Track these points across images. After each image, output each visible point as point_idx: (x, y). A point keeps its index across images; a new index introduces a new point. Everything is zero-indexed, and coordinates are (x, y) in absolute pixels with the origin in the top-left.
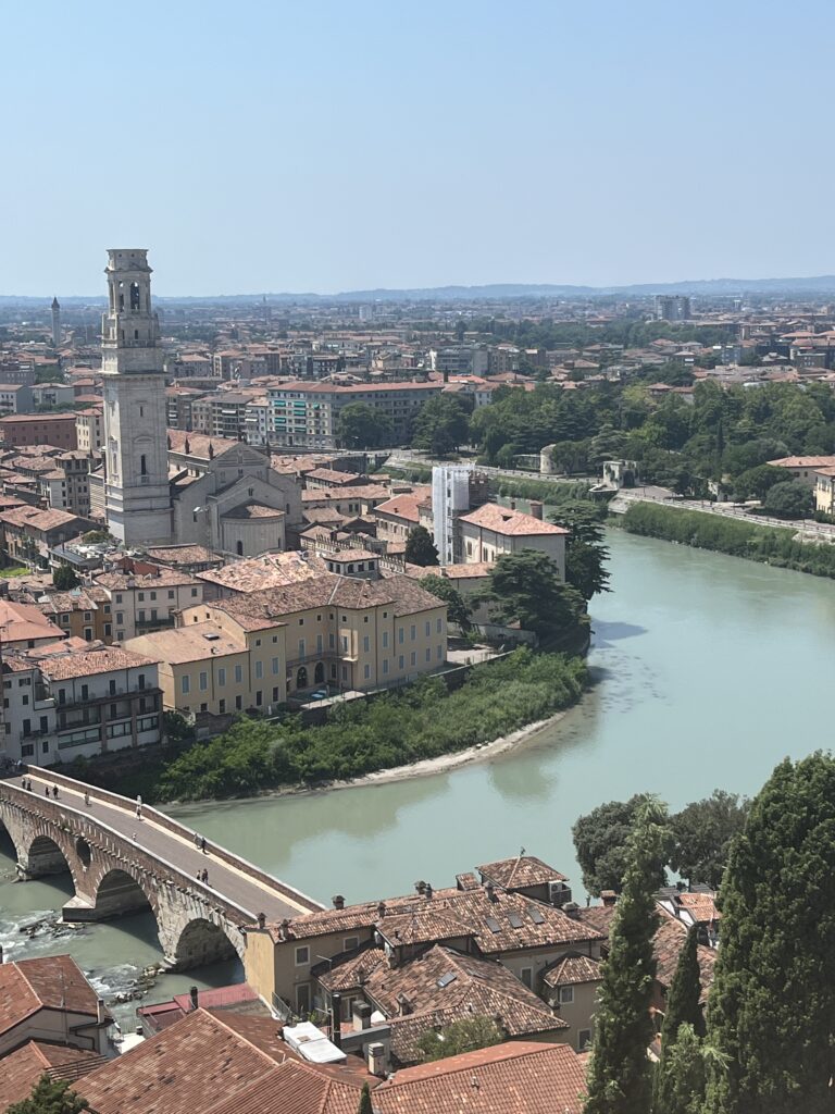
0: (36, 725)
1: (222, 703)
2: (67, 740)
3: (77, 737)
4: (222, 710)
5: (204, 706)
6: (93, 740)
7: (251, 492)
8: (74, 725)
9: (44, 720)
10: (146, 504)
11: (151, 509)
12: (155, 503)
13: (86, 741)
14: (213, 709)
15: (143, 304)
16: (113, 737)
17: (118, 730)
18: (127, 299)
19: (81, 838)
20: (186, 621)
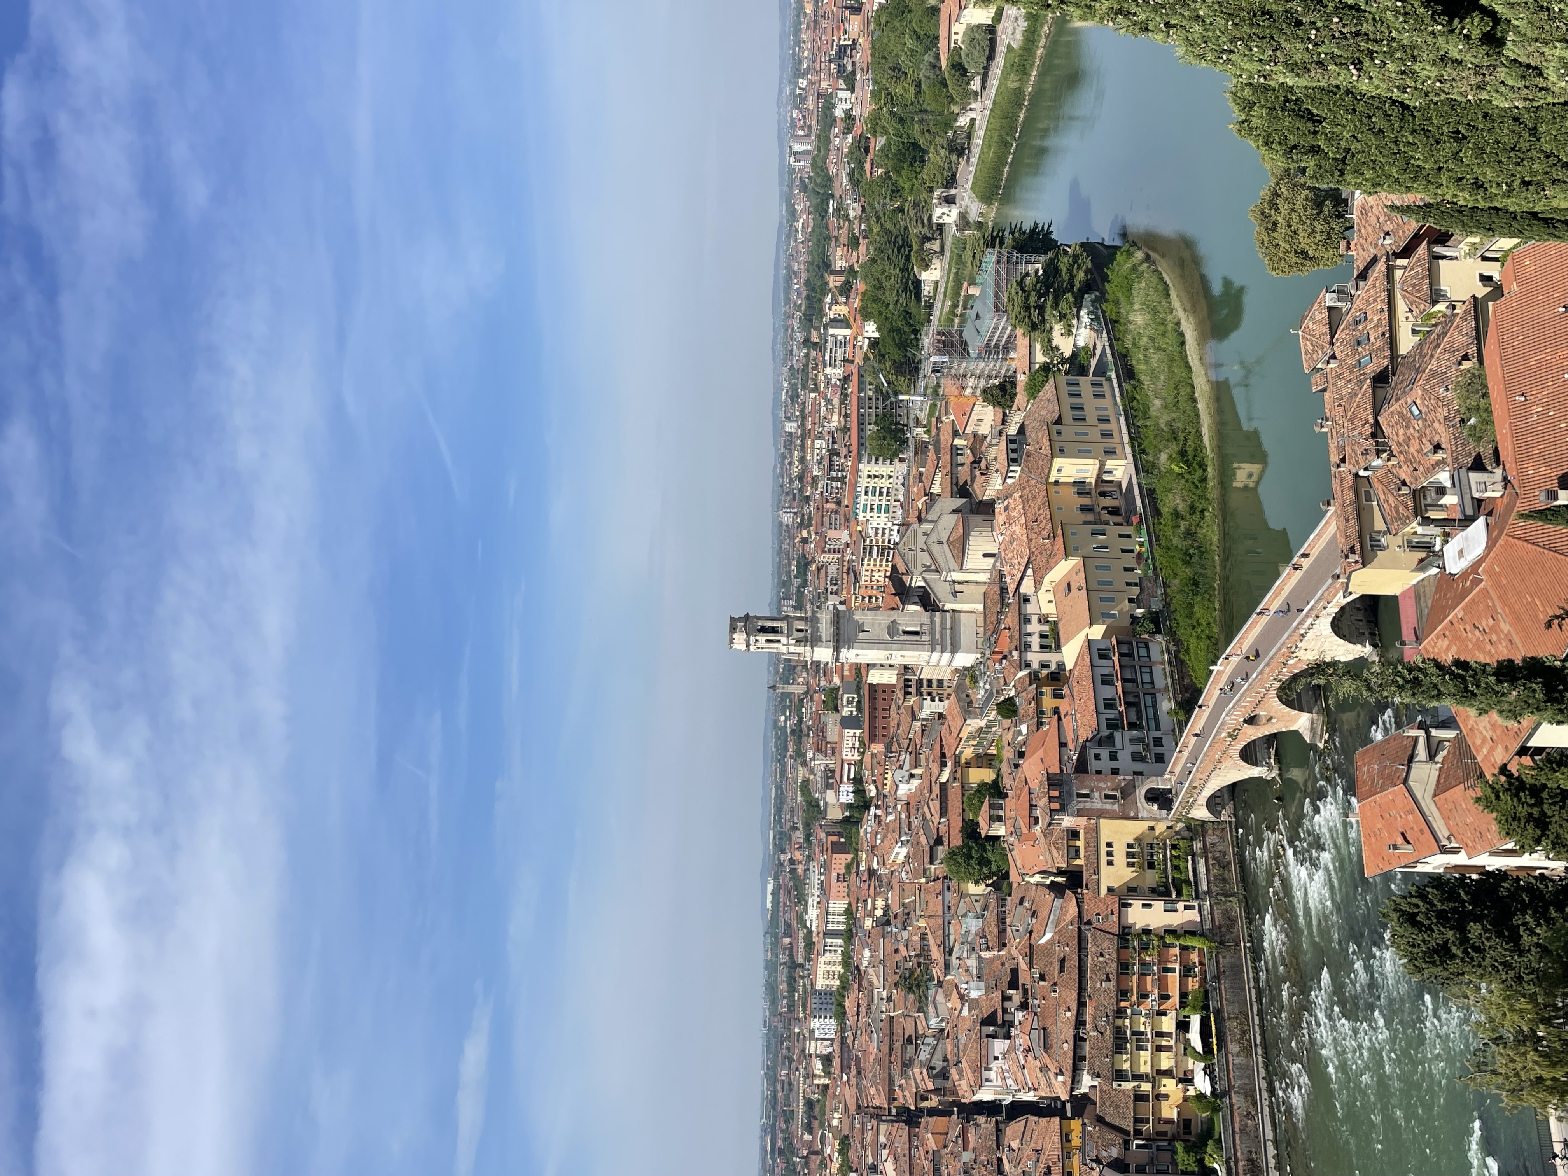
1: (1129, 584)
2: (1152, 724)
3: (1151, 715)
5: (1130, 601)
10: (948, 633)
11: (952, 630)
12: (948, 627)
13: (1157, 709)
14: (1134, 592)
19: (1245, 721)
20: (1049, 609)
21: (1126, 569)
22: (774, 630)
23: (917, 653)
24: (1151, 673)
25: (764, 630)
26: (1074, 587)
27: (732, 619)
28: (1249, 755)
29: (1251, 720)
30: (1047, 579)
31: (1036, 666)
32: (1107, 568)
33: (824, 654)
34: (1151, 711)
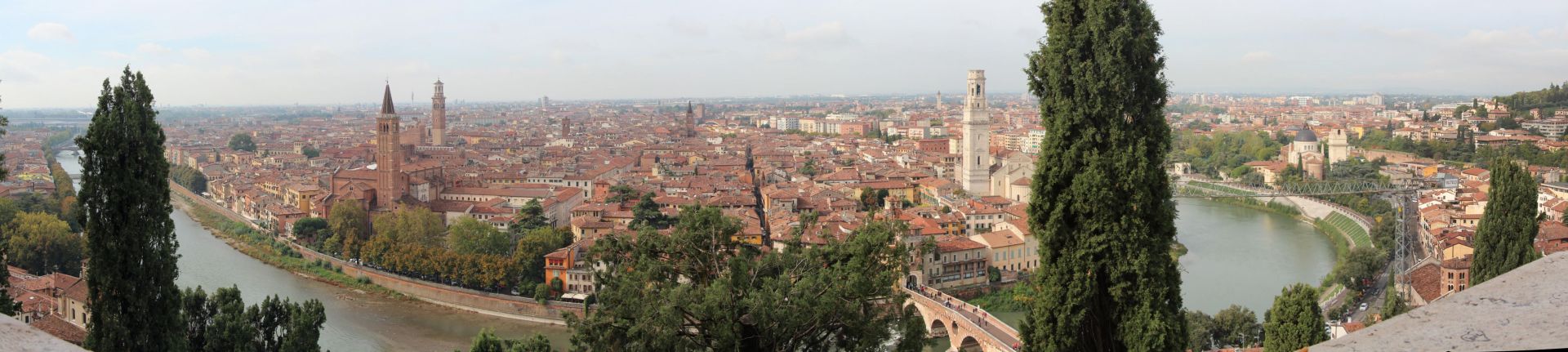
0: (934, 272)
1: (1012, 266)
2: (946, 278)
3: (950, 278)
4: (1012, 269)
5: (1005, 267)
6: (957, 279)
7: (1024, 174)
8: (949, 272)
9: (938, 269)
10: (980, 178)
11: (981, 180)
12: (983, 178)
13: (954, 279)
14: (1009, 268)
15: (981, 93)
16: (966, 278)
17: (968, 275)
18: (975, 91)
19: (954, 322)
20: (997, 228)
21: (1019, 265)
22: (978, 92)
23: (969, 162)
24: (971, 277)
25: (978, 87)
26: (1009, 239)
27: (983, 71)
28: (937, 324)
29: (955, 325)
30: (1013, 226)
31: (968, 222)
32: (1020, 256)
33: (967, 117)
34: (952, 278)
